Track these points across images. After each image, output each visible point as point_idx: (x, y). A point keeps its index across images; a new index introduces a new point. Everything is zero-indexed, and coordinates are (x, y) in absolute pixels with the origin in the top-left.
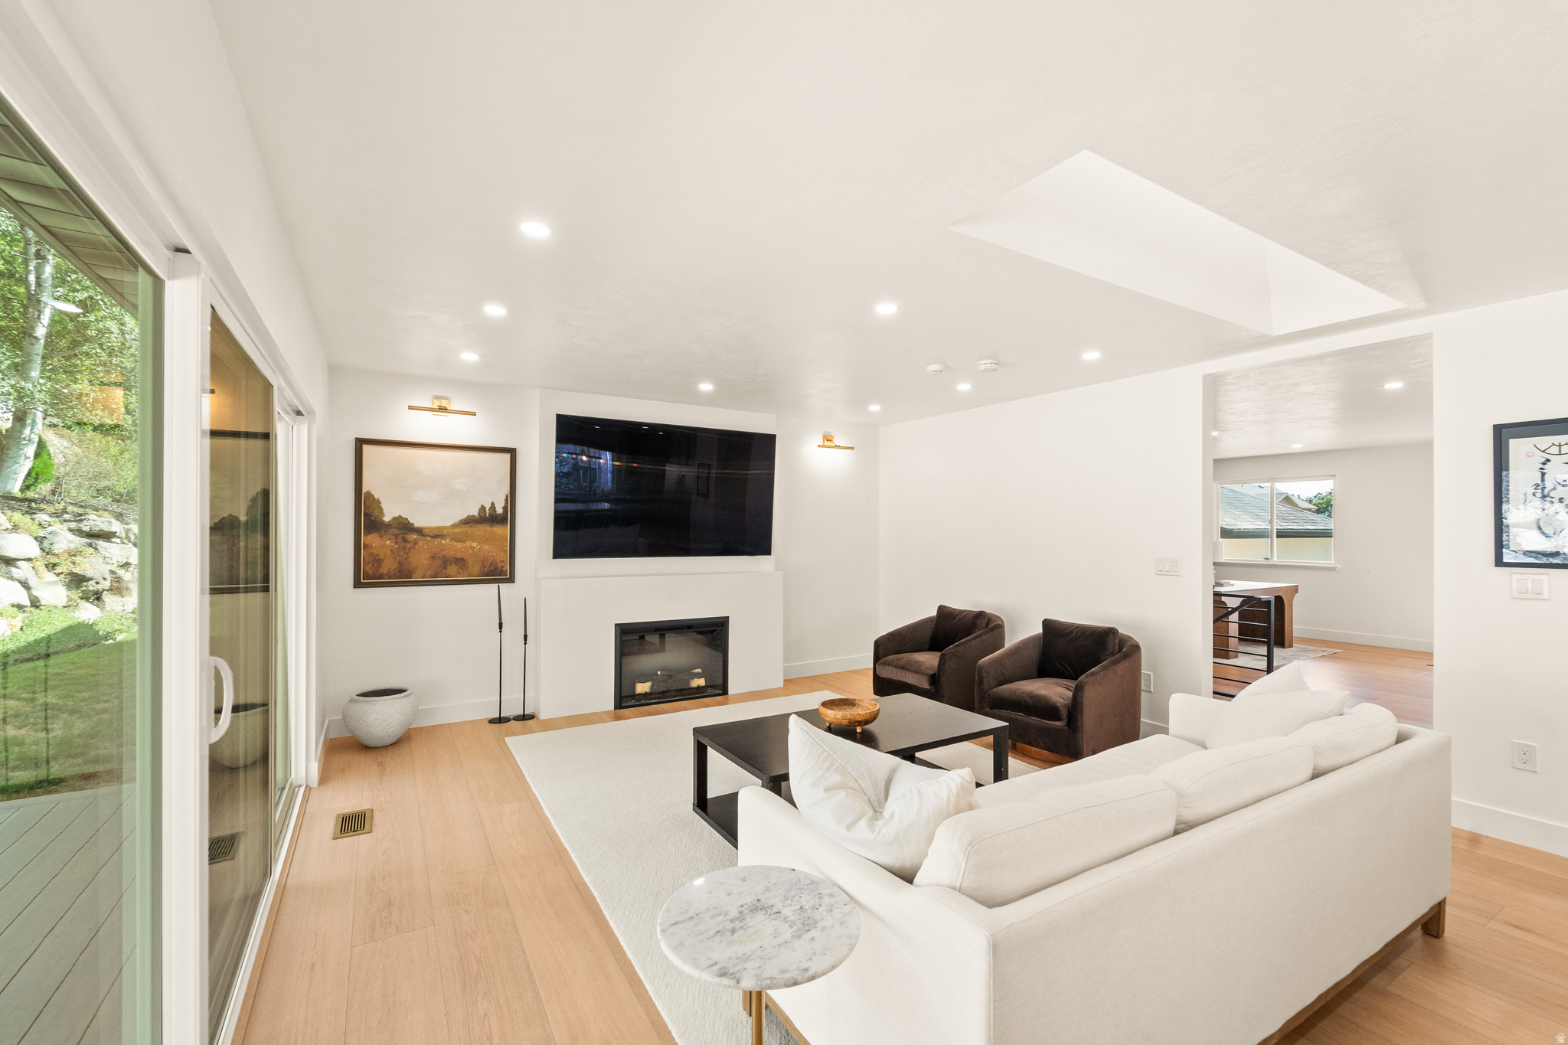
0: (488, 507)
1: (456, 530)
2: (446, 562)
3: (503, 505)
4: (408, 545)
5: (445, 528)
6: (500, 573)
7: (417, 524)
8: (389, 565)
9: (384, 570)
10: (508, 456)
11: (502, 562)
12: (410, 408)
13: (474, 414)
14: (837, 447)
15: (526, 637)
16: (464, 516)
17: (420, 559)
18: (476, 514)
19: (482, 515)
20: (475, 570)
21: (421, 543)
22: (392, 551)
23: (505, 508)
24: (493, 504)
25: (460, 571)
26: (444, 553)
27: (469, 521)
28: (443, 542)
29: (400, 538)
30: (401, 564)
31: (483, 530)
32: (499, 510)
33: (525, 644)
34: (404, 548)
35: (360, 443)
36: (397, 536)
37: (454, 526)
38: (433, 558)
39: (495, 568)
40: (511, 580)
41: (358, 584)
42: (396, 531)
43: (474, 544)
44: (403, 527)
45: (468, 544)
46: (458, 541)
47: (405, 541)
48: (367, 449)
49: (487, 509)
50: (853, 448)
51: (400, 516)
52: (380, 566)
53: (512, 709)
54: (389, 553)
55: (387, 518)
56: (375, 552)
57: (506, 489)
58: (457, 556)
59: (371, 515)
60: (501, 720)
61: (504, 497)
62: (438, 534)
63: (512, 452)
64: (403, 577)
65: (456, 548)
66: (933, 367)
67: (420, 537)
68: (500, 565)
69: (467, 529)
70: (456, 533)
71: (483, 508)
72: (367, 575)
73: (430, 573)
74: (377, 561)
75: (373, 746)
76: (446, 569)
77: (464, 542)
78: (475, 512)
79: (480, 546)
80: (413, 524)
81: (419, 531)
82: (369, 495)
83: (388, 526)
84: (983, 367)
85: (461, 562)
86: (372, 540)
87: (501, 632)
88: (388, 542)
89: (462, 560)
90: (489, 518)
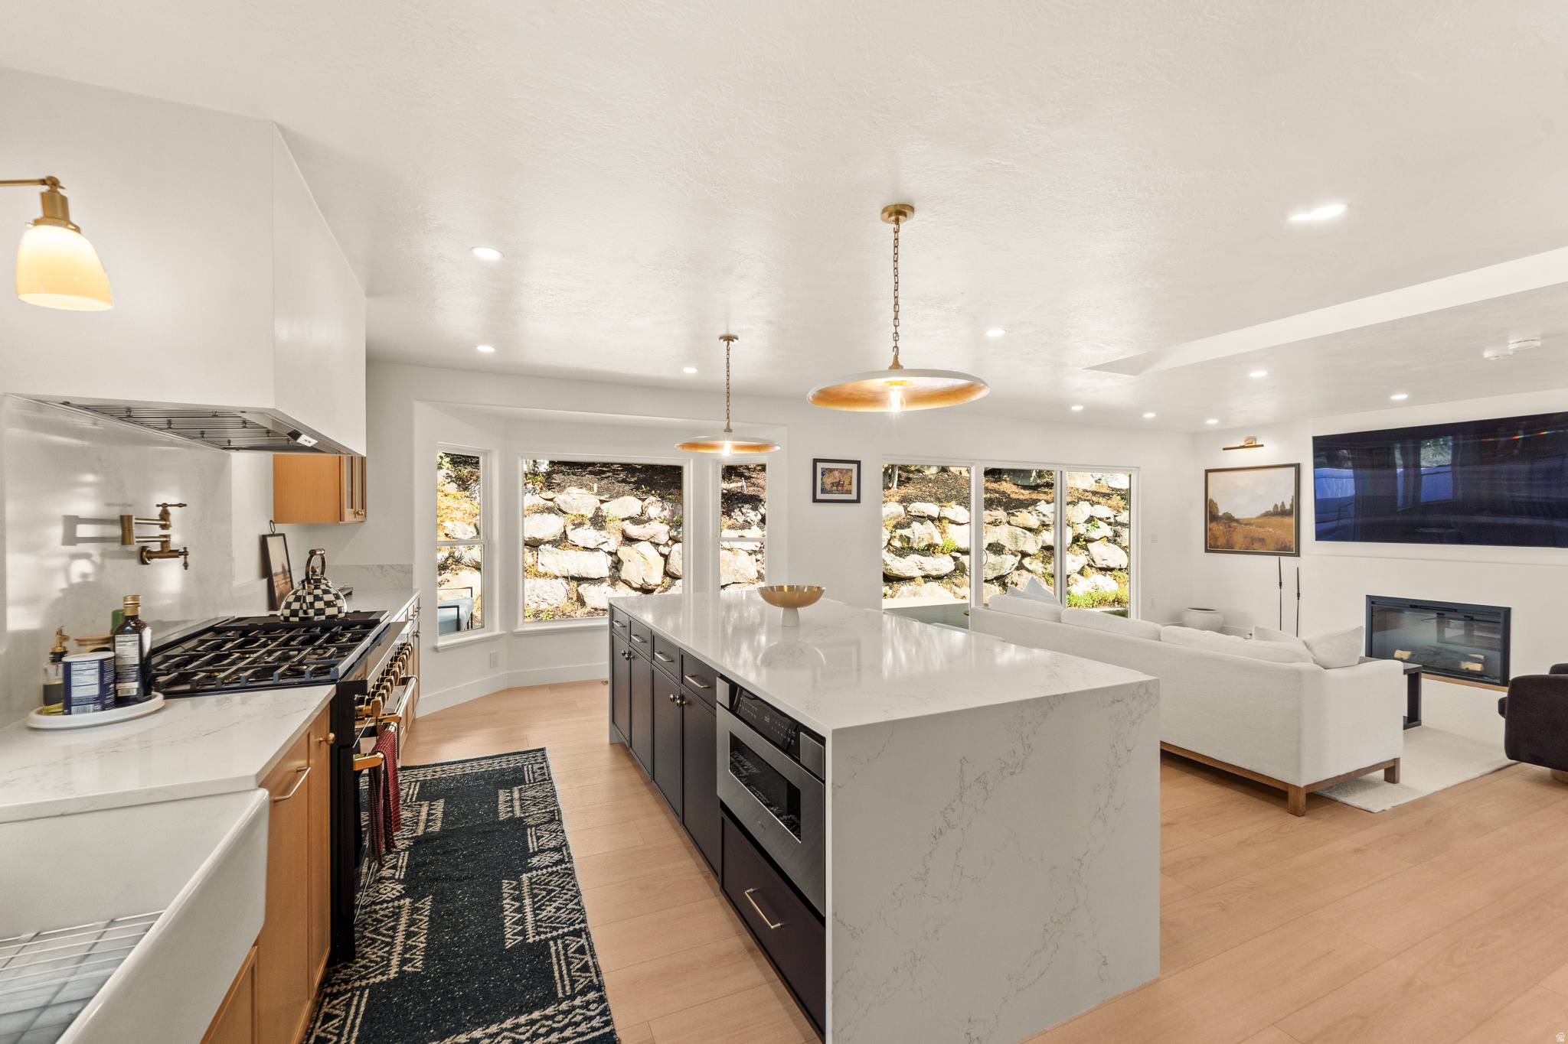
0: (1279, 505)
1: (1259, 520)
2: (1253, 540)
3: (1290, 502)
4: (1232, 529)
5: (1252, 519)
6: (1290, 549)
7: (1236, 517)
8: (1222, 540)
9: (1219, 543)
10: (1293, 469)
11: (1291, 542)
12: (1224, 449)
13: (1264, 445)
15: (1298, 595)
16: (1264, 511)
17: (1238, 539)
18: (1272, 510)
19: (1276, 510)
20: (1272, 546)
21: (1238, 528)
22: (1224, 532)
23: (1292, 505)
24: (1283, 503)
25: (1261, 546)
26: (1252, 534)
27: (1267, 515)
28: (1251, 528)
29: (1227, 526)
30: (1228, 540)
31: (1276, 520)
32: (1288, 507)
33: (1298, 599)
34: (1229, 531)
35: (1206, 471)
36: (1225, 523)
37: (1258, 518)
38: (1245, 537)
39: (1285, 546)
40: (1297, 554)
41: (1207, 551)
42: (1226, 521)
43: (1271, 530)
44: (1229, 518)
45: (1266, 529)
46: (1260, 527)
47: (1230, 527)
48: (1210, 474)
49: (1279, 506)
51: (1227, 512)
52: (1217, 541)
54: (1222, 533)
55: (1220, 514)
56: (1214, 532)
57: (1292, 492)
58: (1260, 537)
59: (1213, 512)
61: (1291, 497)
62: (1248, 523)
63: (1297, 466)
64: (1229, 549)
65: (1260, 532)
67: (1238, 525)
68: (1288, 544)
69: (1265, 519)
70: (1259, 522)
71: (1276, 506)
72: (1211, 546)
73: (1244, 546)
74: (1216, 538)
76: (1253, 544)
77: (1264, 528)
78: (1271, 508)
79: (1275, 530)
80: (1234, 516)
81: (1237, 521)
82: (1211, 501)
83: (1221, 518)
85: (1262, 541)
86: (1213, 526)
87: (1281, 588)
88: (1222, 527)
89: (1263, 539)
90: (1281, 512)
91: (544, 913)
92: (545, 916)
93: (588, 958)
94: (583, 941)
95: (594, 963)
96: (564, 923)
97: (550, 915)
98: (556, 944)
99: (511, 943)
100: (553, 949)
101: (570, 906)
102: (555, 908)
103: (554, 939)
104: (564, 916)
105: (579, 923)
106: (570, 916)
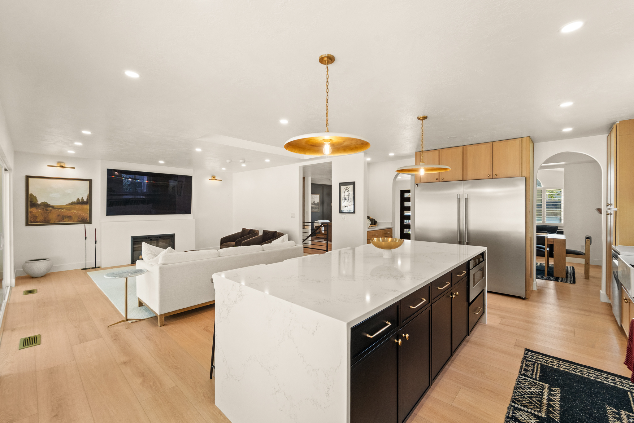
0: (80, 199)
1: (68, 207)
2: (63, 217)
3: (87, 198)
4: (48, 212)
5: (63, 206)
6: (86, 220)
7: (51, 205)
8: (40, 218)
9: (38, 220)
10: (88, 182)
11: (86, 217)
12: (48, 166)
13: (74, 168)
14: (216, 180)
15: (96, 241)
16: (71, 202)
17: (53, 216)
18: (76, 201)
19: (78, 201)
20: (76, 220)
21: (53, 211)
22: (41, 214)
23: (87, 199)
24: (82, 198)
25: (69, 220)
26: (62, 214)
27: (73, 203)
28: (62, 210)
29: (44, 209)
30: (45, 218)
31: (78, 206)
32: (85, 200)
33: (96, 244)
34: (46, 212)
35: (27, 178)
37: (67, 205)
38: (58, 216)
39: (84, 219)
40: (90, 223)
41: (27, 224)
42: (44, 207)
43: (75, 211)
44: (46, 206)
45: (72, 211)
46: (68, 210)
47: (47, 210)
49: (80, 200)
50: (222, 180)
51: (44, 202)
52: (36, 218)
53: (91, 264)
54: (40, 214)
55: (39, 203)
56: (34, 214)
57: (88, 193)
58: (68, 215)
59: (32, 202)
60: (86, 269)
61: (87, 196)
62: (60, 208)
63: (90, 181)
64: (46, 222)
65: (68, 213)
66: (228, 161)
67: (53, 209)
68: (86, 218)
69: (72, 206)
70: (68, 208)
71: (78, 199)
72: (31, 221)
73: (57, 221)
74: (35, 217)
75: (35, 277)
76: (64, 219)
77: (71, 210)
79: (77, 211)
80: (50, 204)
81: (52, 207)
82: (31, 195)
83: (40, 205)
84: (240, 162)
85: (70, 217)
86: (34, 210)
87: (86, 240)
88: (40, 211)
89: (70, 216)
90: (81, 202)
91: (537, 391)
92: (537, 389)
93: (524, 367)
94: (523, 372)
95: (523, 364)
96: (528, 381)
97: (534, 388)
98: (536, 377)
99: (558, 389)
100: (538, 376)
101: (522, 386)
102: (531, 389)
103: (535, 379)
104: (528, 384)
105: (522, 378)
106: (525, 382)
